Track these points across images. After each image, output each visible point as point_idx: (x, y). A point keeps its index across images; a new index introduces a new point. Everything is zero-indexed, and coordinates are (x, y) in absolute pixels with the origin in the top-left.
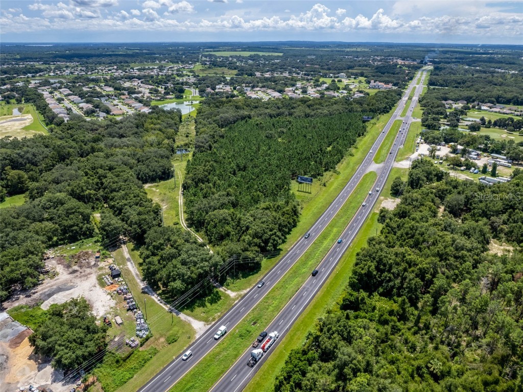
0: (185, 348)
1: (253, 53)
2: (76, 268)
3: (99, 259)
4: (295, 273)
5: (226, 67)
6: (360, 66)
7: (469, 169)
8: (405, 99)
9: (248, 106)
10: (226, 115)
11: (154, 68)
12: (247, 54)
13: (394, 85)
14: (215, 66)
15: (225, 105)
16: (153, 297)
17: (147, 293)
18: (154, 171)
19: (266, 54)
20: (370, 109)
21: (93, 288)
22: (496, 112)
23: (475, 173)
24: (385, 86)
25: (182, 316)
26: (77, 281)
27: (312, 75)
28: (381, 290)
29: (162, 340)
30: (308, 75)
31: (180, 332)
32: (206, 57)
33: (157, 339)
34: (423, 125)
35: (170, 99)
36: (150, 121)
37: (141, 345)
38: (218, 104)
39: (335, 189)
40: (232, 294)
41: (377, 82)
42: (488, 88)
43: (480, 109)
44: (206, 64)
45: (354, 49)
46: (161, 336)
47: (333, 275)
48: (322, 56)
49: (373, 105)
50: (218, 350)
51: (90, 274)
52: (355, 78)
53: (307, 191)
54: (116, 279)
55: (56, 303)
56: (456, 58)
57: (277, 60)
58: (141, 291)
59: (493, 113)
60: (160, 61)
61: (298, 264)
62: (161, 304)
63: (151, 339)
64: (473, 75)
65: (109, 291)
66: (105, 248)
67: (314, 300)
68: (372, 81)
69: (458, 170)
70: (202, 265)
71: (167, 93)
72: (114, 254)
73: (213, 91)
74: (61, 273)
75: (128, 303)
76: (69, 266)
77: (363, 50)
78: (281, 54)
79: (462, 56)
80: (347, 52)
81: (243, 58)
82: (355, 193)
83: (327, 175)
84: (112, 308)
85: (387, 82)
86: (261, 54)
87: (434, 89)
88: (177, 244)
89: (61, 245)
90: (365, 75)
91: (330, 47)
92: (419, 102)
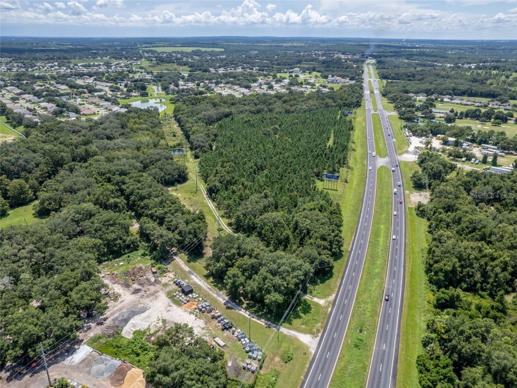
0: (307, 366)
1: (195, 49)
2: (136, 286)
3: (158, 274)
4: (370, 275)
5: (174, 63)
6: (306, 61)
7: (470, 160)
8: (367, 92)
9: (225, 102)
10: (209, 112)
11: (100, 65)
12: (189, 50)
13: (352, 79)
14: (162, 62)
15: (202, 102)
16: (241, 312)
17: (232, 309)
18: (169, 174)
19: (209, 50)
20: (344, 103)
21: (169, 308)
22: (458, 104)
23: (477, 164)
24: (343, 80)
25: (284, 330)
26: (146, 301)
27: (266, 70)
28: (465, 286)
29: (277, 359)
30: (263, 71)
31: (291, 349)
32: (148, 53)
33: (272, 359)
34: (400, 118)
35: (135, 96)
36: (133, 120)
37: (261, 368)
38: (193, 101)
39: (358, 185)
40: (322, 302)
41: (335, 77)
42: (440, 81)
43: (442, 101)
44: (152, 60)
45: (290, 44)
46: (275, 355)
47: (407, 274)
48: (264, 52)
49: (346, 100)
50: (342, 364)
51: (156, 292)
52: (310, 73)
53: (333, 188)
54: (190, 295)
55: (138, 329)
56: (391, 52)
57: (222, 55)
58: (225, 307)
59: (454, 105)
60: (102, 57)
61: (367, 265)
62: (254, 319)
63: (267, 359)
64: (415, 68)
65: (190, 310)
66: (157, 261)
67: (405, 301)
68: (330, 76)
69: (460, 161)
70: (295, 274)
71: (130, 91)
72: (170, 267)
73: (176, 89)
74: (122, 294)
75: (219, 322)
76: (127, 286)
77: (299, 45)
78: (223, 50)
79: (395, 50)
80: (286, 47)
81: (187, 53)
82: (379, 188)
83: (343, 171)
84: (203, 329)
85: (343, 77)
86: (203, 49)
87: (391, 82)
88: (255, 253)
89: (105, 261)
90: (317, 69)
91: (266, 42)
92: (383, 96)
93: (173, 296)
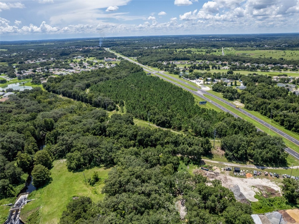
27: (61, 59)
34: (170, 73)
41: (109, 58)
47: (284, 132)
85: (112, 58)
91: (28, 44)
92: (143, 64)
93: (235, 175)
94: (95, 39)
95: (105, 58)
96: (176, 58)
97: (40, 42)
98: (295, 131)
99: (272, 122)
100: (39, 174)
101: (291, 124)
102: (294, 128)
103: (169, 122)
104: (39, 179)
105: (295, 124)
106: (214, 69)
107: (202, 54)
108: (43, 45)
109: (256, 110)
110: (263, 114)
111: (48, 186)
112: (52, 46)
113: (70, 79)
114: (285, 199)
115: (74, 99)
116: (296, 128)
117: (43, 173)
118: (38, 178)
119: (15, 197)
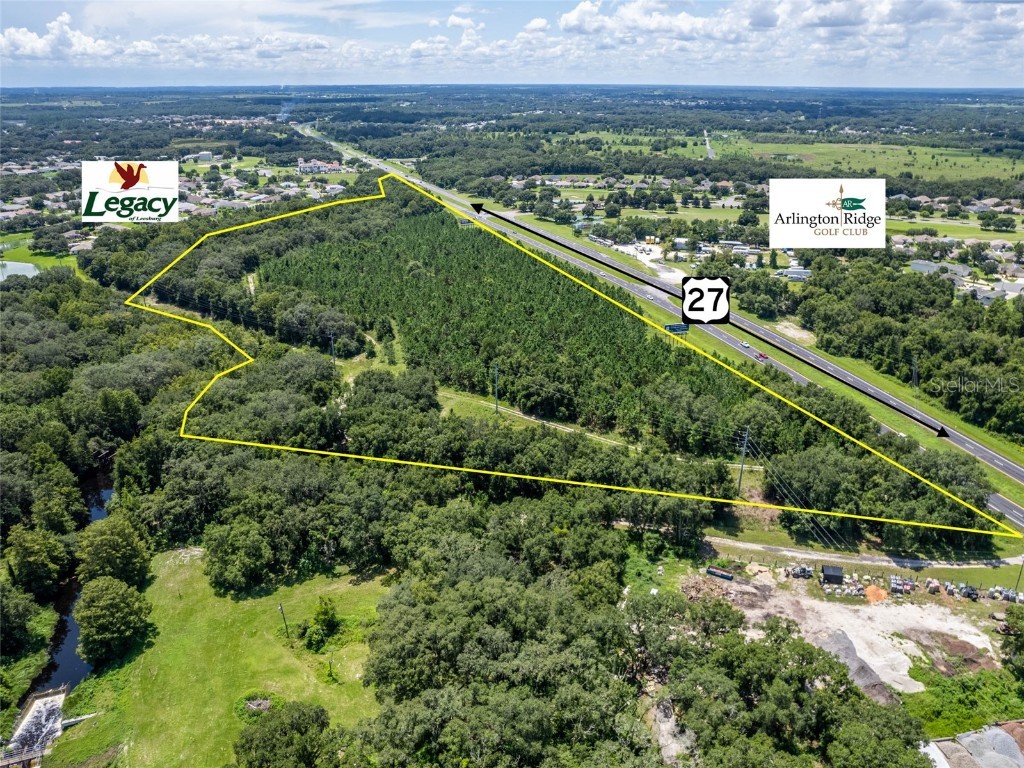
16: (936, 566)
17: (920, 567)
41: (314, 161)
52: (239, 159)
92: (441, 186)
93: (829, 594)
94: (254, 92)
95: (300, 160)
96: (553, 165)
97: (47, 95)
98: (998, 429)
99: (918, 397)
100: (104, 616)
101: (985, 405)
102: (994, 419)
103: (571, 400)
104: (108, 635)
105: (999, 407)
106: (690, 205)
107: (641, 152)
108: (60, 108)
109: (859, 355)
110: (884, 368)
111: (140, 659)
112: (94, 113)
113: (182, 239)
114: (1013, 678)
115: (204, 310)
116: (1003, 418)
117: (119, 610)
118: (102, 629)
119: (13, 708)
